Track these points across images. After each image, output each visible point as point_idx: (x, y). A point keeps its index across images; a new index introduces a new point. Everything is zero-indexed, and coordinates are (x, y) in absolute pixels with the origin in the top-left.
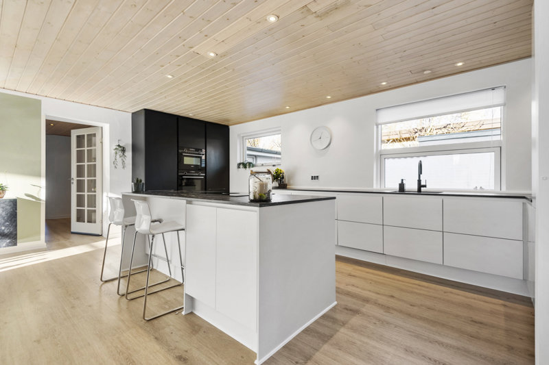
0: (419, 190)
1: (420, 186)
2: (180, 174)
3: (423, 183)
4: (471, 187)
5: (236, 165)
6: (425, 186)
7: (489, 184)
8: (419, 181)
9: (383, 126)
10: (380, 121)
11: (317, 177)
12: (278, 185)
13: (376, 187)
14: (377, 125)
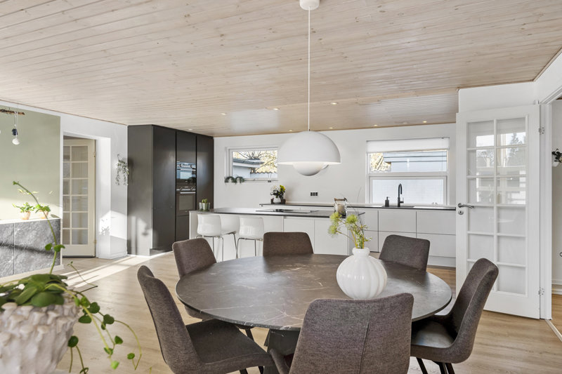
0: (399, 205)
1: (400, 202)
2: (178, 190)
3: (401, 200)
4: (430, 203)
5: (224, 180)
6: (402, 202)
7: (440, 201)
8: (399, 198)
9: (372, 154)
10: (369, 150)
11: (317, 193)
12: (280, 201)
13: (367, 203)
14: (367, 153)
